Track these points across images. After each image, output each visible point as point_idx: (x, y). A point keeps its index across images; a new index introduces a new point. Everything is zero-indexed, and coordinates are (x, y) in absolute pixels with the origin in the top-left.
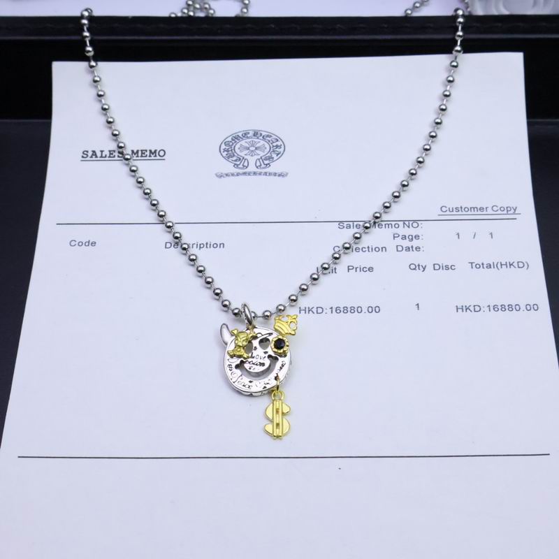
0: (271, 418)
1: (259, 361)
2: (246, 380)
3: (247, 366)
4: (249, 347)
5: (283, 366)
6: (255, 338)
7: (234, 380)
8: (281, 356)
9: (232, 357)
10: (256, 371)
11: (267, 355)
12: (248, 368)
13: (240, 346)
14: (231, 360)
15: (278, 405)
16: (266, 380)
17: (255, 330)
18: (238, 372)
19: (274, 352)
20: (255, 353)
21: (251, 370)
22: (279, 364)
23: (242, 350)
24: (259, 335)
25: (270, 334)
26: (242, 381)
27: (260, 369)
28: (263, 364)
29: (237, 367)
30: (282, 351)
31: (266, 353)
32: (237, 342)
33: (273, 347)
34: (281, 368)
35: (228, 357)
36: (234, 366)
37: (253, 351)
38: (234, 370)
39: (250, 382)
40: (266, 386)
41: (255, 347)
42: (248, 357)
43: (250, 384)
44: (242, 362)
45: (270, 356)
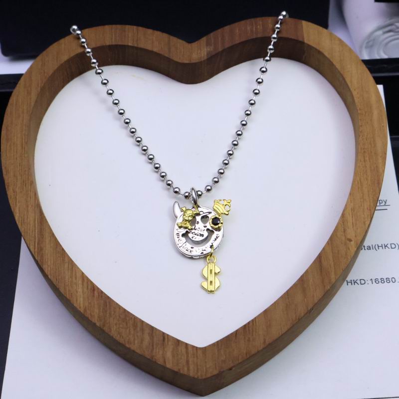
0: (206, 276)
1: (200, 232)
2: (189, 246)
3: (190, 235)
4: (193, 222)
5: (217, 238)
6: (198, 214)
7: (180, 245)
8: (216, 230)
9: (180, 227)
10: (197, 240)
11: (206, 229)
12: (191, 237)
13: (186, 220)
14: (180, 230)
15: (211, 267)
16: (204, 248)
17: (199, 208)
18: (184, 239)
19: (212, 227)
20: (197, 226)
21: (193, 239)
22: (214, 236)
23: (188, 223)
24: (201, 213)
25: (210, 213)
26: (186, 246)
27: (200, 238)
28: (202, 235)
29: (183, 235)
30: (217, 226)
31: (205, 227)
32: (184, 217)
33: (211, 223)
34: (216, 240)
35: (177, 228)
36: (181, 234)
37: (196, 225)
38: (181, 237)
39: (192, 248)
40: (203, 252)
41: (198, 222)
42: (192, 229)
43: (191, 249)
44: (187, 232)
45: (208, 230)
